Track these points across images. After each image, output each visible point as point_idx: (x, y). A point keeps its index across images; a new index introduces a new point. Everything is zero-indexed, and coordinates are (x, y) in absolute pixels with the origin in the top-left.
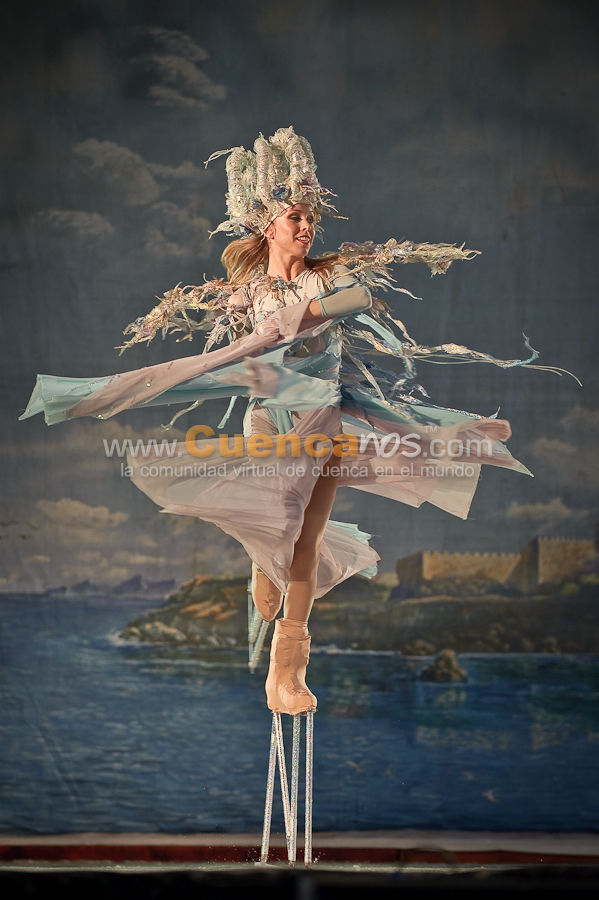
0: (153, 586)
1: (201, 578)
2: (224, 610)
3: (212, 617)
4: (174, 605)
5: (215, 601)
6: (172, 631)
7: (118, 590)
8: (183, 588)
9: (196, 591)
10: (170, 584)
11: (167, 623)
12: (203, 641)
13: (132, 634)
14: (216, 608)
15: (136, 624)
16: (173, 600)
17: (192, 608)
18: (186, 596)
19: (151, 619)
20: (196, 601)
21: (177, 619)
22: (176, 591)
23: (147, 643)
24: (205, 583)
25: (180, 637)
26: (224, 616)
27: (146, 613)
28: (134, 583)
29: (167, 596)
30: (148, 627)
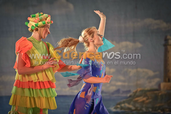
0: (124, 92)
1: (139, 89)
2: (147, 99)
3: (143, 102)
4: (131, 98)
5: (144, 97)
6: (131, 106)
7: (113, 93)
8: (134, 93)
9: (138, 94)
10: (129, 91)
11: (129, 103)
12: (141, 110)
13: (118, 108)
14: (145, 99)
15: (119, 104)
16: (130, 96)
17: (137, 99)
18: (135, 95)
19: (124, 102)
20: (138, 96)
21: (132, 103)
22: (131, 94)
23: (123, 110)
24: (141, 91)
25: (133, 108)
26: (148, 101)
27: (122, 101)
28: (118, 91)
29: (128, 95)
30: (123, 105)
